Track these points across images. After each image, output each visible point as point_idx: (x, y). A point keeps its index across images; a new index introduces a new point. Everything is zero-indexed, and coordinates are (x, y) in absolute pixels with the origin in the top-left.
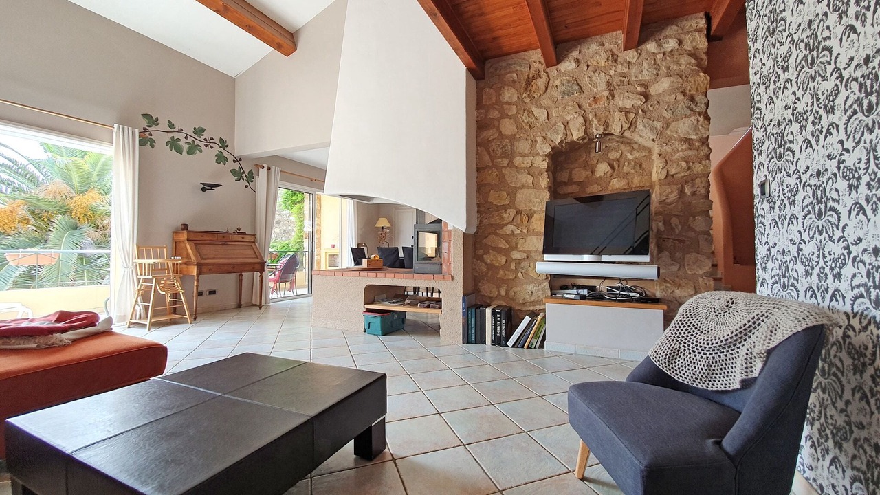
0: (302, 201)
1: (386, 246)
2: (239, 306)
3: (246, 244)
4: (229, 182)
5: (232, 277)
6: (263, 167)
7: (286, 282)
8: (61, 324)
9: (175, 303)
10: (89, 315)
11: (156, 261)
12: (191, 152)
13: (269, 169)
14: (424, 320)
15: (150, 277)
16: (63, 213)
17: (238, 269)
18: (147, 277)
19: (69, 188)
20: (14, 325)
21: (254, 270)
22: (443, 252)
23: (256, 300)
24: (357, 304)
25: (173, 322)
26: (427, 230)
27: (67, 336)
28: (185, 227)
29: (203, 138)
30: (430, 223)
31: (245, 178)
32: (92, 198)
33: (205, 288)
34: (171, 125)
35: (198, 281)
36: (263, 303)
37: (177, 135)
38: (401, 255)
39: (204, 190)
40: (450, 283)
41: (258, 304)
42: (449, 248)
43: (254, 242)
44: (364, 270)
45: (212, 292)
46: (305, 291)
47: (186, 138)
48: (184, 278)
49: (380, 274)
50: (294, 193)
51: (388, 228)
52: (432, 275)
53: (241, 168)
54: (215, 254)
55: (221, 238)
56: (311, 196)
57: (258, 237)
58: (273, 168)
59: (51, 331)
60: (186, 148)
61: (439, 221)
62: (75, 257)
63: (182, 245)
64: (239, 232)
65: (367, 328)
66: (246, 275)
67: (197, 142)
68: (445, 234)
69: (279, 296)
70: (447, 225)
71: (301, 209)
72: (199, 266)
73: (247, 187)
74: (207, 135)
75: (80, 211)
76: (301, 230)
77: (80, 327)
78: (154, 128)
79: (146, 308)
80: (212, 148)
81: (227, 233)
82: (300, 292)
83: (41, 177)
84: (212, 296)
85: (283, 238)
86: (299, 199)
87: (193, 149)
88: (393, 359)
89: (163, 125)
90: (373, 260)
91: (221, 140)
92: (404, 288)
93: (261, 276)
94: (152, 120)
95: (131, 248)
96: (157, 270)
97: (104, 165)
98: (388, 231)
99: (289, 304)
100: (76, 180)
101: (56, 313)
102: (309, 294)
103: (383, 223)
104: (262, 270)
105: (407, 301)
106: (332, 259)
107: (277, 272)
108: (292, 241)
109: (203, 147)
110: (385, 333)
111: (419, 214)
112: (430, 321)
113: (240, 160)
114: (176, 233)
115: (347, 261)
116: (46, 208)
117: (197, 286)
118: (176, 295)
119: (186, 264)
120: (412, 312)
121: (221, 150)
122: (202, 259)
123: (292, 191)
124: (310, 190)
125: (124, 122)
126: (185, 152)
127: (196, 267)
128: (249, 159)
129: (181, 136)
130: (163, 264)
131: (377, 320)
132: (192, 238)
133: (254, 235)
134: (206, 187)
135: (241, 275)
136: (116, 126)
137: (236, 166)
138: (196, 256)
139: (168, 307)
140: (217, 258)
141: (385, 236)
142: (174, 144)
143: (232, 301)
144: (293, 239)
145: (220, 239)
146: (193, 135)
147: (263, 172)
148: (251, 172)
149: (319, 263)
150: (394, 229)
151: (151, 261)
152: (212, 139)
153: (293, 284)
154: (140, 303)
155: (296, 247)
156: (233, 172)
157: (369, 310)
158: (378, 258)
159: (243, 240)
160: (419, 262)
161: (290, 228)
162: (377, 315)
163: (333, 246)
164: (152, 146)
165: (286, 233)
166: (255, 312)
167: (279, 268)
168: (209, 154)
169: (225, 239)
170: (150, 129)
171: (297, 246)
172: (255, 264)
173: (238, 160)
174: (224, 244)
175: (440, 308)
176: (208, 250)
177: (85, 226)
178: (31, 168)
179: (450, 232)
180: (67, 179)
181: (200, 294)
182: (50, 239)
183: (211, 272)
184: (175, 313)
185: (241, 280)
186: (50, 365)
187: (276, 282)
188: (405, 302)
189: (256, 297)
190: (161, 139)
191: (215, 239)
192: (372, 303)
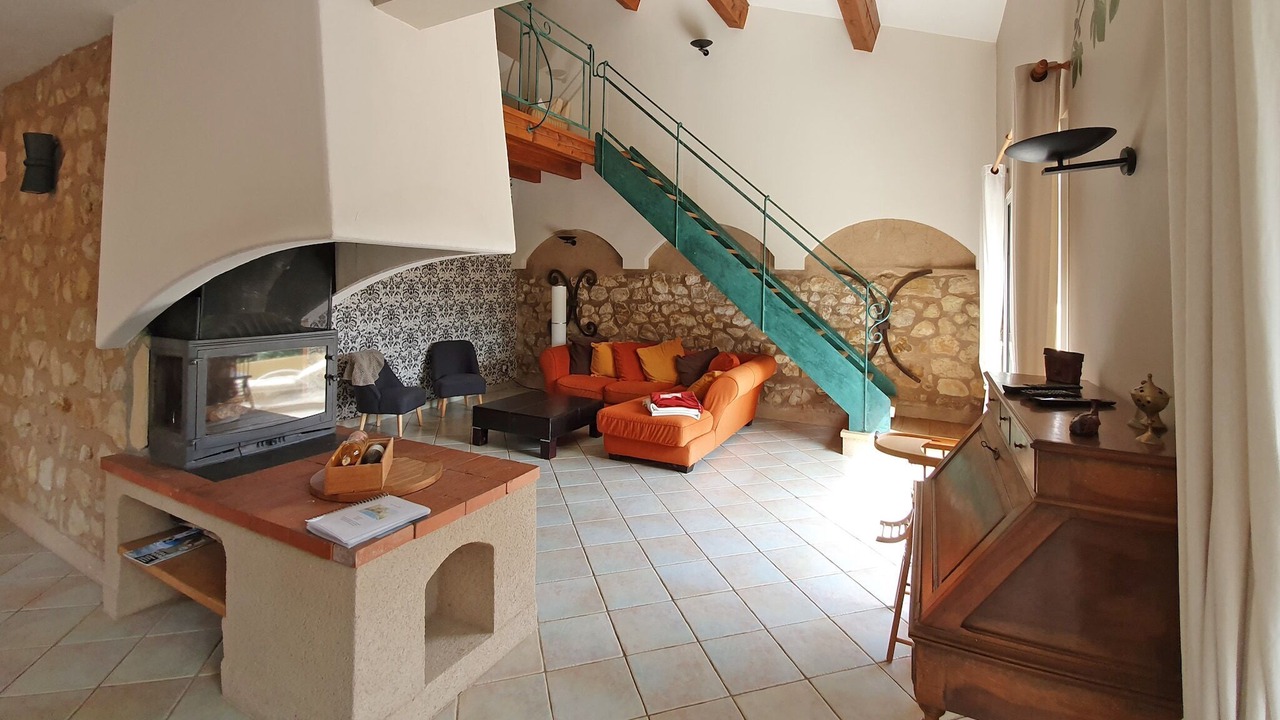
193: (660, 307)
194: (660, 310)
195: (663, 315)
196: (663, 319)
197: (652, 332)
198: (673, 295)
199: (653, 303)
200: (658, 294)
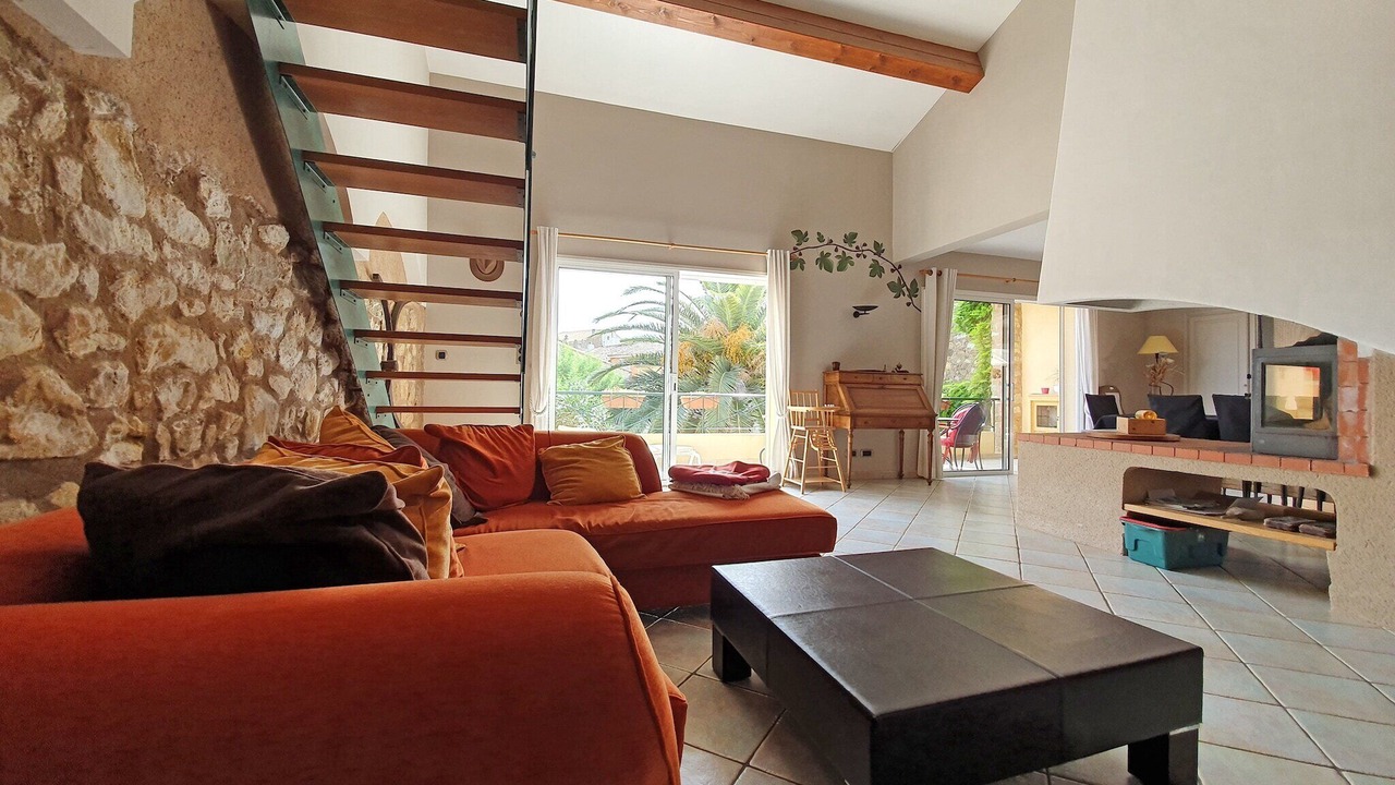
0: (988, 316)
1: (1166, 392)
2: (900, 476)
3: (908, 387)
4: (886, 302)
5: (891, 434)
6: (931, 273)
7: (964, 446)
8: (739, 476)
9: (826, 463)
10: (762, 469)
11: (810, 409)
12: (840, 269)
13: (940, 274)
14: (1277, 556)
15: (803, 428)
16: (719, 353)
17: (898, 423)
18: (799, 428)
19: (723, 325)
20: (705, 472)
21: (920, 426)
22: (1343, 408)
23: (923, 470)
24: (1109, 503)
25: (824, 487)
26: (1289, 360)
27: (746, 489)
28: (837, 366)
29: (854, 245)
30: (1299, 344)
31: (907, 293)
32: (743, 336)
33: (859, 448)
34: (821, 239)
35: (852, 436)
36: (933, 476)
37: (827, 249)
38: (1210, 410)
39: (856, 315)
40: (1364, 482)
41: (927, 477)
42: (1361, 401)
43: (919, 385)
44: (1122, 438)
45: (867, 453)
46: (997, 465)
47: (836, 250)
48: (837, 432)
49: (1159, 448)
50: (975, 305)
51: (1170, 355)
52: (1307, 462)
53: (901, 279)
54: (872, 402)
55: (875, 379)
56: (1007, 309)
57: (925, 377)
58: (946, 272)
59: (733, 482)
60: (835, 262)
61: (1328, 340)
62: (731, 400)
63: (834, 389)
64: (899, 371)
65: (1131, 549)
66: (908, 433)
67: (848, 254)
68: (1345, 369)
69: (954, 468)
70: (1351, 347)
71: (986, 331)
72: (854, 417)
73: (908, 304)
74: (859, 241)
75: (733, 350)
76: (987, 364)
77: (754, 481)
78: (804, 245)
79: (799, 465)
80: (865, 257)
81: (884, 373)
82: (988, 465)
83: (702, 316)
84: (866, 458)
85: (957, 378)
86: (983, 314)
87: (844, 262)
88: (1198, 622)
89: (813, 240)
90: (1140, 421)
91: (876, 244)
92: (1218, 481)
93: (931, 436)
94: (801, 236)
95: (784, 392)
96: (810, 419)
97: (751, 297)
98: (1170, 361)
99: (971, 483)
100: (729, 317)
101: (733, 463)
102: (1006, 471)
103: (1158, 345)
104: (931, 427)
105: (1233, 510)
106: (1044, 414)
107: (950, 431)
108: (971, 382)
109: (855, 259)
110: (1174, 565)
111: (1264, 324)
112: (1290, 560)
113: (900, 267)
114: (826, 373)
115: (1076, 418)
116: (706, 348)
117: (851, 443)
118: (827, 454)
119: (838, 413)
120: (1240, 534)
121: (876, 258)
122: (857, 407)
123: (971, 302)
124: (1004, 297)
125: (776, 245)
126: (835, 269)
127: (849, 419)
128: (911, 263)
129: (830, 249)
130: (814, 412)
131: (1155, 539)
132: (843, 380)
133: (920, 375)
134: (860, 311)
135: (902, 433)
136: (769, 251)
137: (894, 277)
138: (849, 404)
139: (820, 467)
140: (873, 408)
141: (1163, 371)
142: (823, 261)
143: (892, 470)
144: (973, 379)
145: (876, 381)
146: (843, 244)
147: (931, 280)
148: (914, 283)
149: (1019, 419)
150: (1186, 356)
151: (804, 409)
152: (865, 245)
153: (976, 449)
154: (792, 458)
155: (977, 392)
156: (891, 286)
157: (1133, 516)
158: (1155, 417)
159: (906, 382)
160: (1267, 429)
161: (967, 361)
162: (1156, 528)
163: (1046, 391)
164: (802, 268)
165: (962, 369)
166: (923, 488)
167: (954, 425)
168: (862, 266)
169: (882, 382)
170: (799, 248)
171: (980, 391)
172: (922, 417)
173: (896, 268)
174: (882, 388)
175: (1332, 535)
176: (865, 396)
177: (736, 366)
178: (694, 309)
179: (1363, 365)
180: (722, 316)
181: (854, 454)
182: (710, 381)
183: (866, 425)
184: (826, 475)
185: (902, 440)
186: (736, 518)
187: (949, 445)
188: (1228, 512)
189: (923, 465)
190: (809, 257)
191: (870, 381)
192: (1143, 502)
193: (109, 275)
194: (106, 299)
195: (117, 322)
196: (121, 343)
197: (64, 412)
198: (159, 239)
199: (78, 250)
200: (107, 208)
